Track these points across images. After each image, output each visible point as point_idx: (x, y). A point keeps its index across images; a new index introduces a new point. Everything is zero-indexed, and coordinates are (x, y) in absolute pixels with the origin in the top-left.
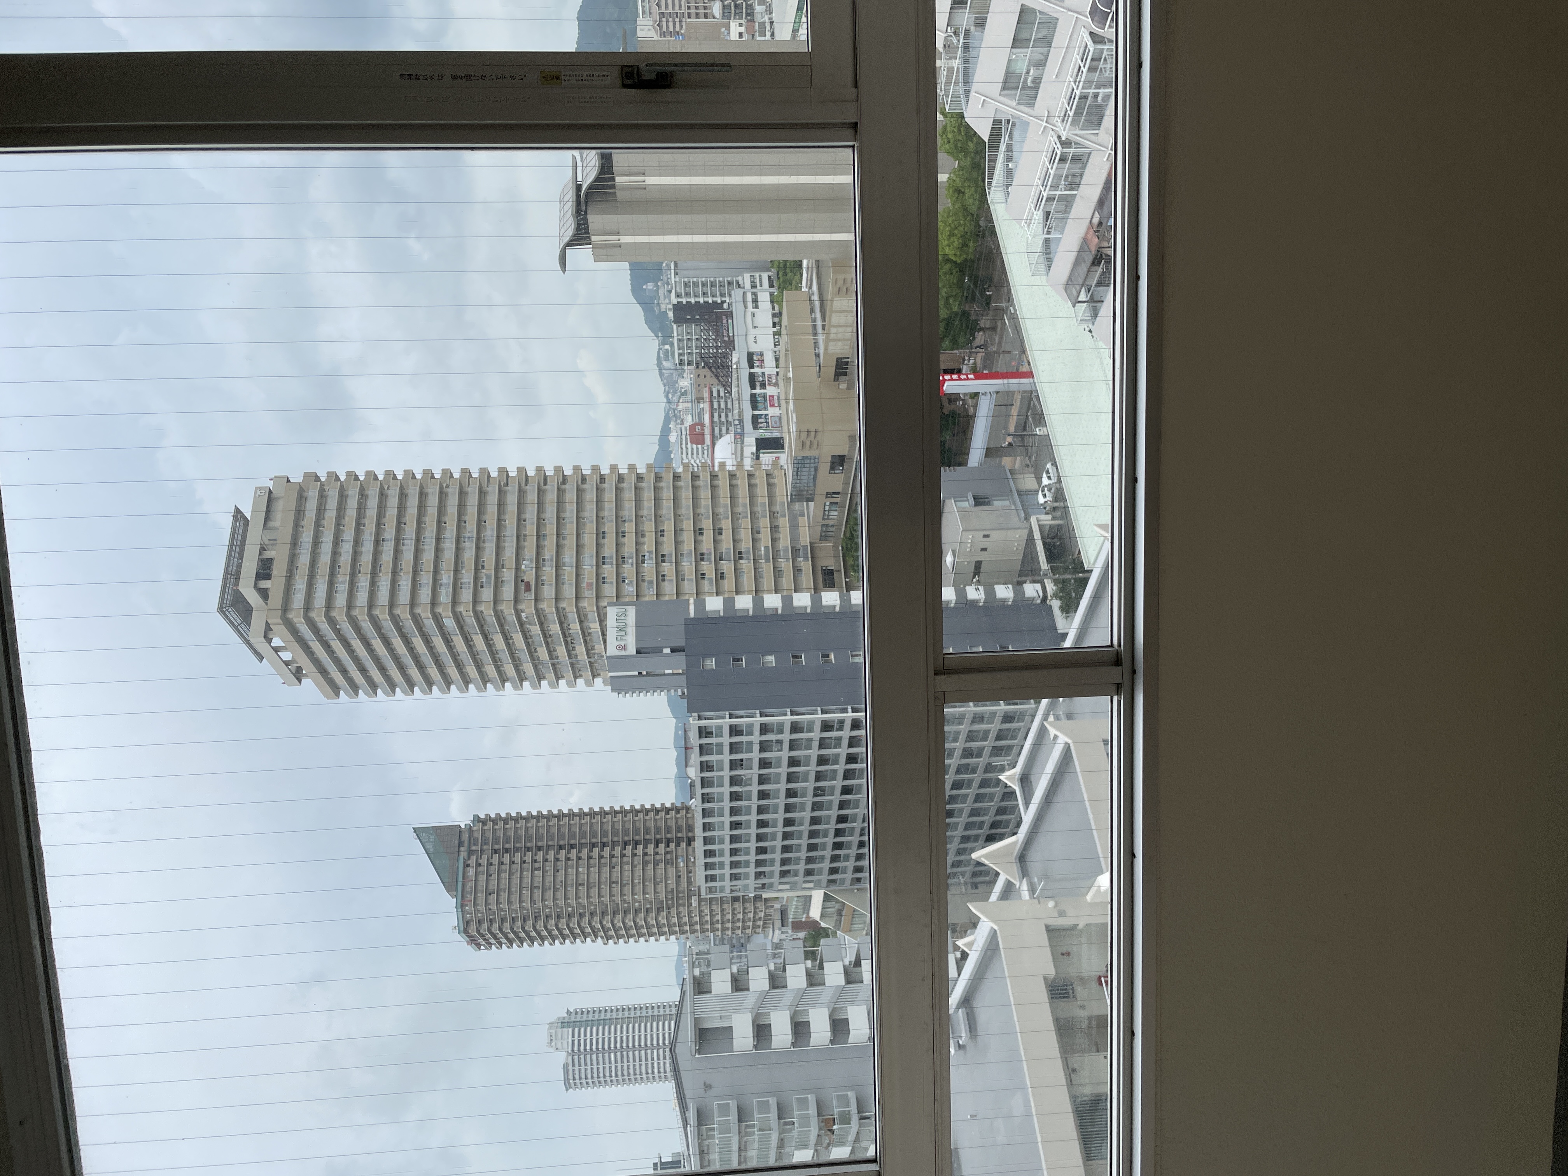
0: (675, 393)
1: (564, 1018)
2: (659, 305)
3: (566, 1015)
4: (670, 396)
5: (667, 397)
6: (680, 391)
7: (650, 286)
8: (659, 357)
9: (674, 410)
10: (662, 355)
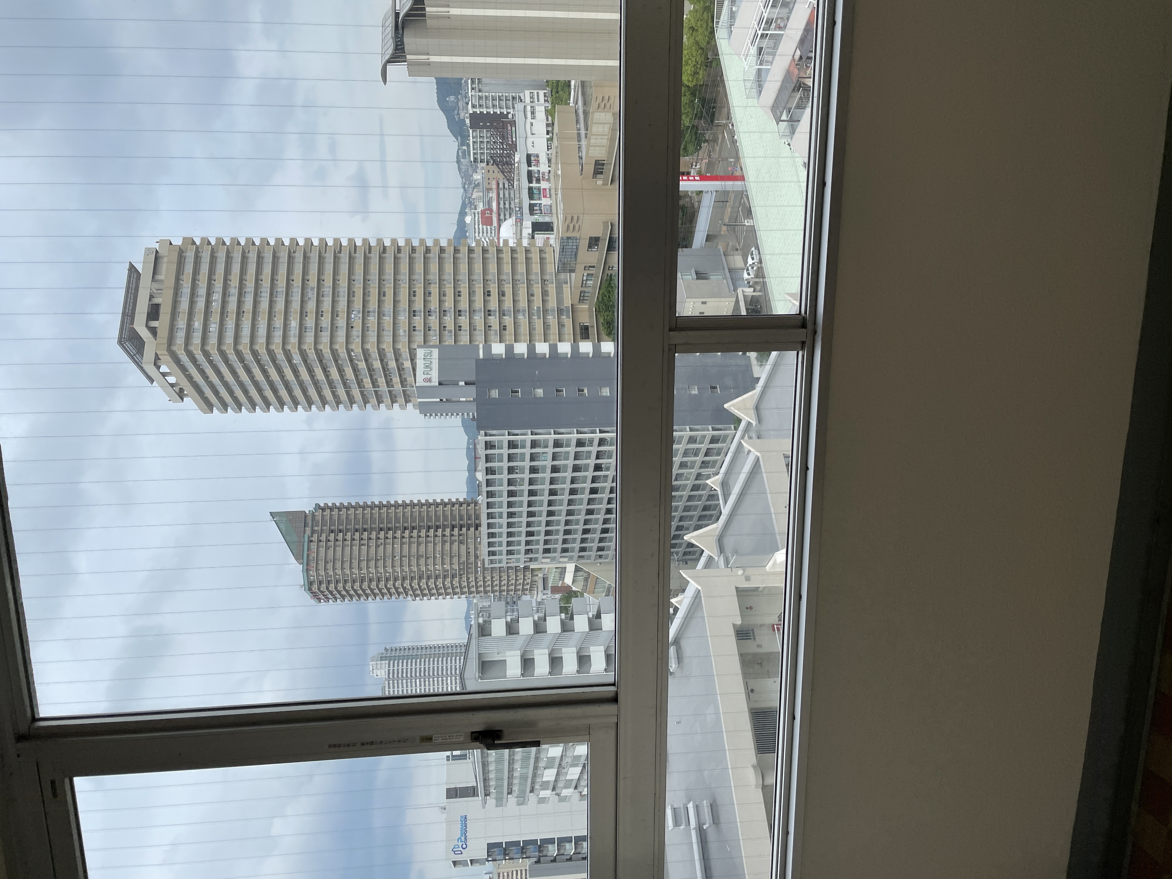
0: (470, 184)
1: (382, 654)
2: (458, 114)
3: (384, 651)
4: (466, 186)
5: (464, 188)
6: (474, 183)
7: (452, 98)
9: (470, 198)
10: (460, 154)
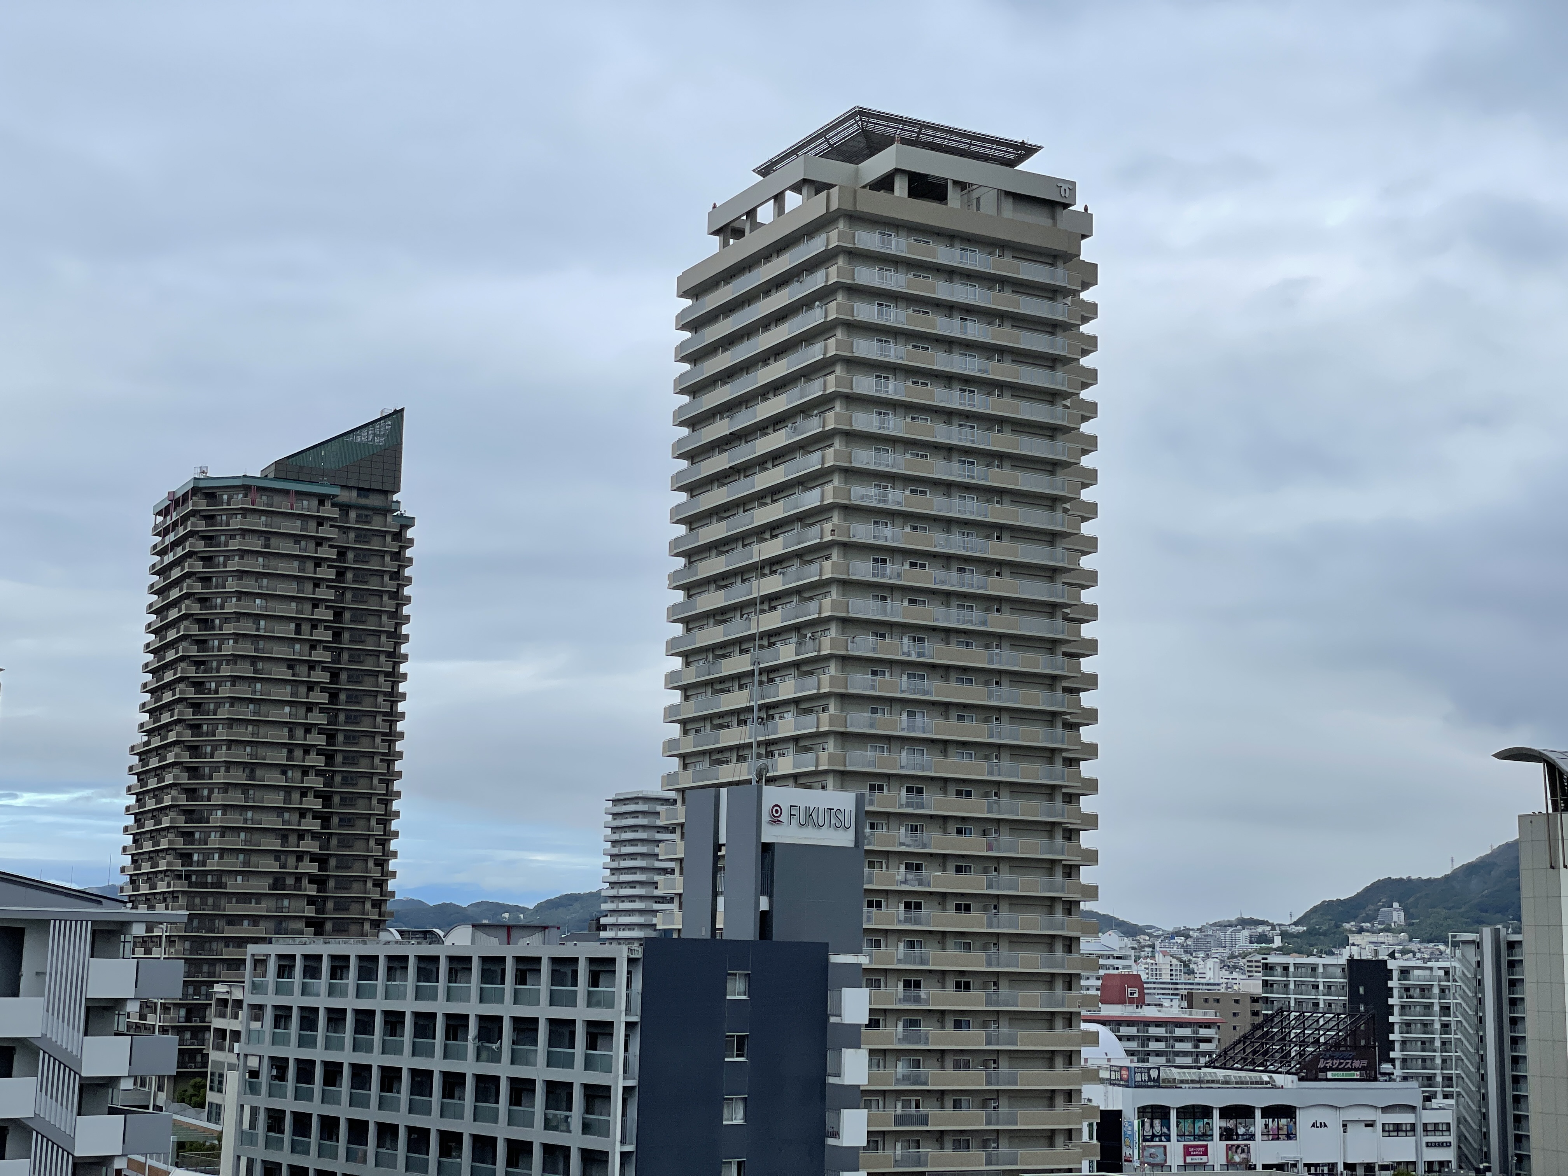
5: (1178, 933)
6: (1190, 960)
7: (1398, 916)
9: (1153, 946)
10: (1260, 929)
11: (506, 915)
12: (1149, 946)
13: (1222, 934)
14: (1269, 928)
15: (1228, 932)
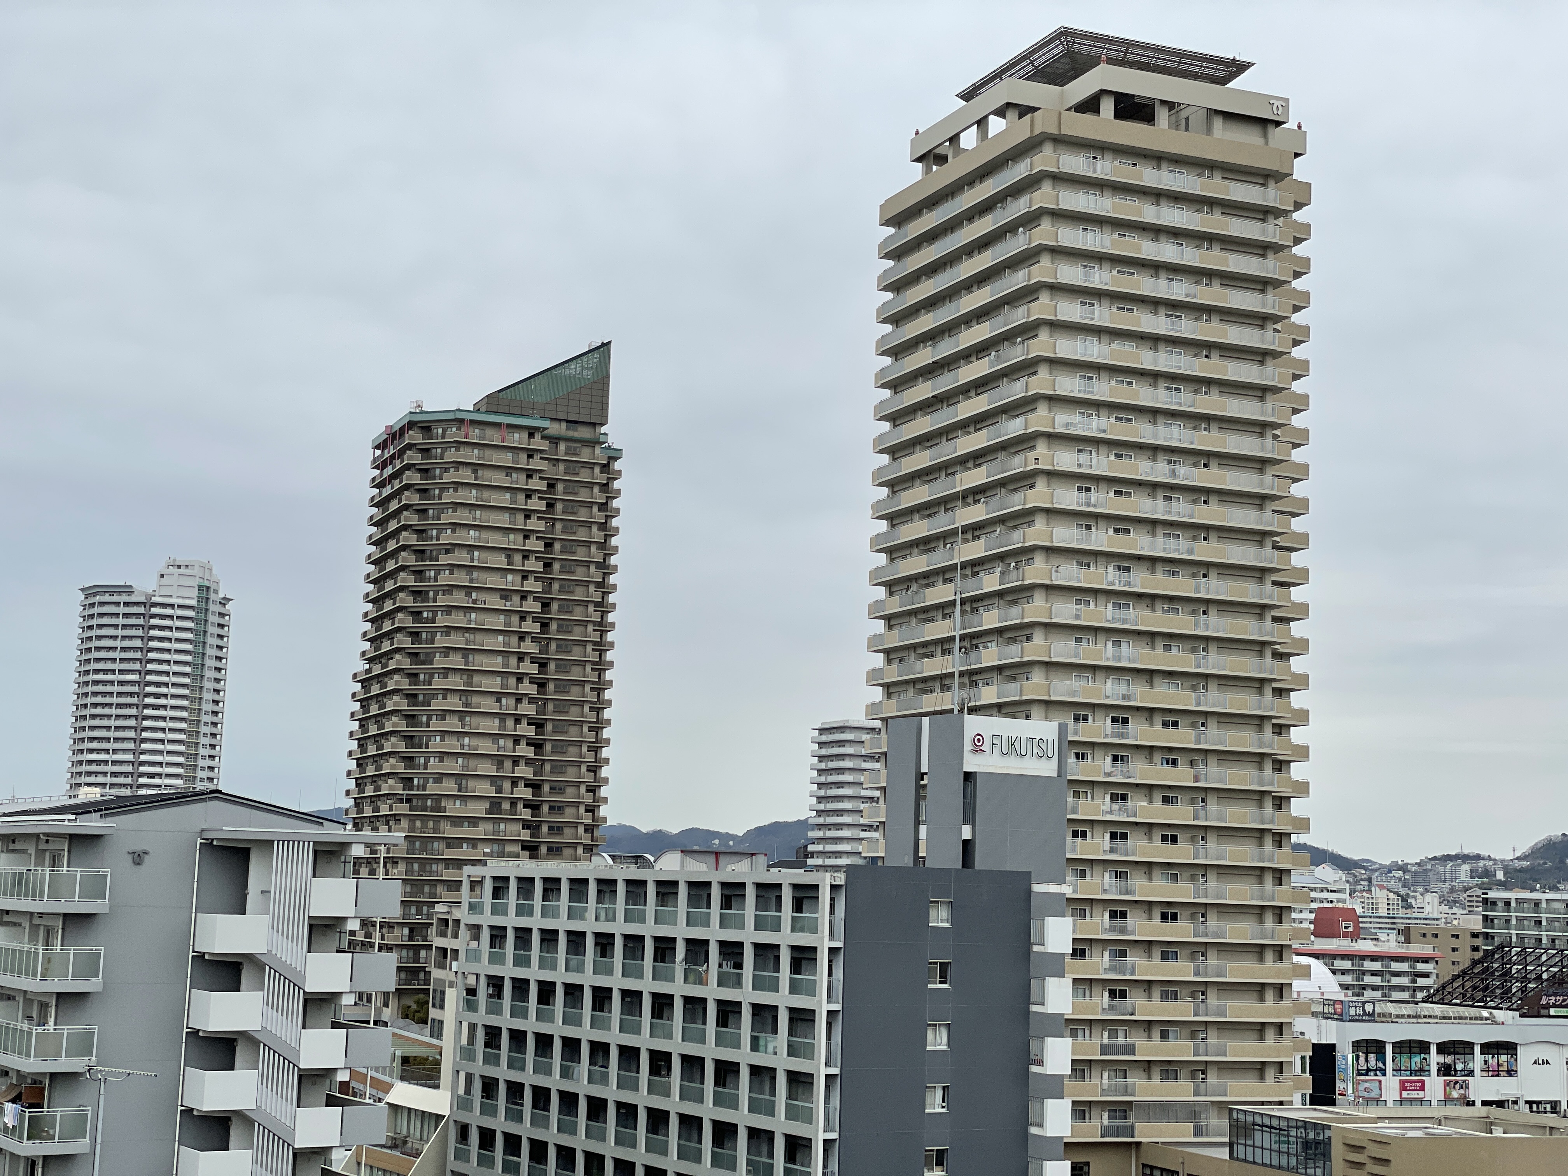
6: (1408, 895)
8: (1478, 857)
9: (1370, 880)
10: (1481, 864)
11: (717, 841)
12: (1364, 880)
13: (1441, 869)
14: (1491, 863)
15: (1448, 867)
